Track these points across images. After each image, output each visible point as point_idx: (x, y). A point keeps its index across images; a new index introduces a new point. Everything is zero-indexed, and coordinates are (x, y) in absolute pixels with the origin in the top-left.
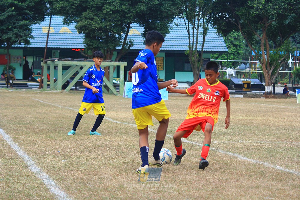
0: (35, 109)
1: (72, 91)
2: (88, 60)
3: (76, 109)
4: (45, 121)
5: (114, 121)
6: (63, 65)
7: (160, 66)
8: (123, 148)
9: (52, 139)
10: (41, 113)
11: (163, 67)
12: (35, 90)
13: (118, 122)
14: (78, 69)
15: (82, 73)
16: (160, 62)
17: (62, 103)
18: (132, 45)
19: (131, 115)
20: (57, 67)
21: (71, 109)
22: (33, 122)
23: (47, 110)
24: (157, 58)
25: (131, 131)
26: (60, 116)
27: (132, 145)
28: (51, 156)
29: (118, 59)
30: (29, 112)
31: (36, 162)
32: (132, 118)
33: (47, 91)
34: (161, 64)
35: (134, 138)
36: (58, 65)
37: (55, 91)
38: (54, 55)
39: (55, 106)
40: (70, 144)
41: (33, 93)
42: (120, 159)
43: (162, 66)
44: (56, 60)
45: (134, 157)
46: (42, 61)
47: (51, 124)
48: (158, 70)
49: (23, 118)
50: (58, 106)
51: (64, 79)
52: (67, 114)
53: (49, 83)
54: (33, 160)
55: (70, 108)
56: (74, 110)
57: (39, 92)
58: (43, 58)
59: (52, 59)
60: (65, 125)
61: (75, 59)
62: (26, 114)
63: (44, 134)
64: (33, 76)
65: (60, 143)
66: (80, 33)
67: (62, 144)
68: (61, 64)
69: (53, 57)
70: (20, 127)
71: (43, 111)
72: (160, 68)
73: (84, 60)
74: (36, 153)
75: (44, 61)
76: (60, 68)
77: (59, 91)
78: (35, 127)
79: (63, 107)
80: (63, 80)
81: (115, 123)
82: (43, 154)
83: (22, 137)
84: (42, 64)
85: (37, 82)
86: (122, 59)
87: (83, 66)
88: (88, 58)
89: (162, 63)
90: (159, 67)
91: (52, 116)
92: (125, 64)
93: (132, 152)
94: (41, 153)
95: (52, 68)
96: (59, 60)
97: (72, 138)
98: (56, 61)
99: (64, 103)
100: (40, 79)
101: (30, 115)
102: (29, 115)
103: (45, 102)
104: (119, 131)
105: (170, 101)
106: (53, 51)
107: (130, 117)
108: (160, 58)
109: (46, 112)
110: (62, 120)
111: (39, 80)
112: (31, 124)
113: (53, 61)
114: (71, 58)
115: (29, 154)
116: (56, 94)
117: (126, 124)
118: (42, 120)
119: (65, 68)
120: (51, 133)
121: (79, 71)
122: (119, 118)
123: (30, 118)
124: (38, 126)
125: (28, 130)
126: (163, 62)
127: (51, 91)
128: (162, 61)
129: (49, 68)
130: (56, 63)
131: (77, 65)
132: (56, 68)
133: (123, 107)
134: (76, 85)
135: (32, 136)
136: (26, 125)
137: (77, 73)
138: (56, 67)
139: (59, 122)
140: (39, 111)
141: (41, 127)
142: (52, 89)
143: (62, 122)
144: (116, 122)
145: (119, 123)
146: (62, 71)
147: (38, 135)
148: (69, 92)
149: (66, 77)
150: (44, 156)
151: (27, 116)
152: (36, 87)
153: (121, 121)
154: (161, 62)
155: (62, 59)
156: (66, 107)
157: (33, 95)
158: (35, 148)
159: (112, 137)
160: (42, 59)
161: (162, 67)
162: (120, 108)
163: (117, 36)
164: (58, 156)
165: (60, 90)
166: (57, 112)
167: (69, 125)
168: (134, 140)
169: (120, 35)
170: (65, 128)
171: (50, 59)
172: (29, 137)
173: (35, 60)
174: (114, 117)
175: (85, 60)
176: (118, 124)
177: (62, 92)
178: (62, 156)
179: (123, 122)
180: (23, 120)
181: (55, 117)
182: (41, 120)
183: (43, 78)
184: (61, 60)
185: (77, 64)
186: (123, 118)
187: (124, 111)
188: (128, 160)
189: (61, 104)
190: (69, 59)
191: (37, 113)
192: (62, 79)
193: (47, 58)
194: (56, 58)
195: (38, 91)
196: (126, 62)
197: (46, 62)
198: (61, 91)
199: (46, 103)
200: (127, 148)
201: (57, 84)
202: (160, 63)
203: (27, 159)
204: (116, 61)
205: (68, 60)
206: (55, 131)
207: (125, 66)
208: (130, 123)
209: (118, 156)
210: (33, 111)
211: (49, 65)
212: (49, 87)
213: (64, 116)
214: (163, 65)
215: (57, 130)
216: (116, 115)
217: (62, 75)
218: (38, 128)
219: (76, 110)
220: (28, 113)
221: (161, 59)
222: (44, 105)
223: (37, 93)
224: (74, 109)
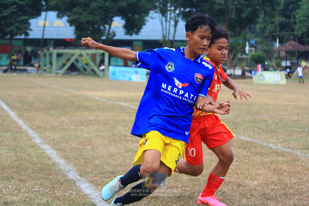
1: (65, 75)
5: (102, 100)
6: (57, 53)
14: (69, 56)
15: (72, 60)
18: (114, 35)
23: (45, 91)
33: (44, 75)
36: (52, 53)
37: (50, 75)
39: (51, 87)
41: (32, 77)
44: (51, 49)
46: (39, 50)
52: (61, 94)
53: (45, 68)
54: (36, 133)
57: (37, 76)
61: (67, 48)
66: (71, 25)
68: (55, 52)
70: (23, 106)
71: (42, 92)
76: (54, 56)
77: (54, 75)
83: (25, 114)
84: (40, 52)
87: (74, 54)
95: (48, 55)
96: (53, 49)
103: (43, 84)
106: (49, 41)
107: (115, 96)
111: (36, 65)
113: (48, 49)
116: (51, 77)
119: (59, 55)
120: (49, 110)
122: (105, 97)
123: (31, 98)
127: (47, 75)
129: (45, 55)
130: (51, 51)
131: (68, 53)
134: (68, 69)
135: (34, 113)
136: (29, 104)
137: (69, 59)
138: (51, 55)
140: (38, 92)
142: (48, 73)
145: (106, 101)
146: (57, 58)
147: (38, 112)
148: (62, 75)
149: (60, 63)
150: (45, 130)
151: (28, 96)
152: (34, 72)
153: (108, 100)
155: (57, 48)
157: (32, 79)
160: (39, 48)
163: (102, 28)
166: (53, 92)
169: (105, 27)
171: (46, 48)
173: (33, 48)
175: (76, 48)
183: (40, 64)
188: (116, 132)
190: (62, 47)
192: (57, 65)
193: (43, 47)
197: (42, 51)
203: (31, 132)
205: (61, 49)
211: (45, 53)
212: (45, 72)
217: (57, 61)
222: (42, 87)
223: (35, 77)
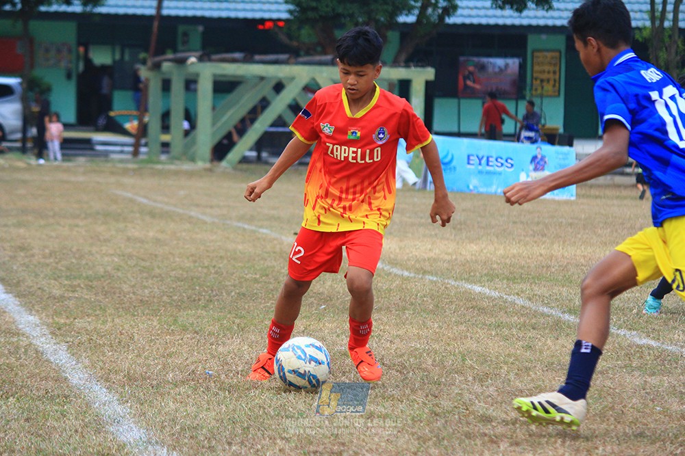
0: (121, 225)
1: (245, 166)
2: (301, 59)
3: (261, 227)
4: (159, 267)
5: (395, 270)
6: (215, 75)
7: (548, 81)
8: (430, 362)
9: (184, 329)
10: (142, 242)
11: (557, 85)
12: (121, 161)
13: (406, 274)
14: (267, 90)
15: (279, 105)
16: (546, 68)
17: (211, 207)
18: (452, 8)
19: (450, 250)
20: (195, 82)
21: (246, 226)
22: (118, 270)
23: (162, 232)
24: (536, 54)
25: (454, 306)
26: (207, 251)
27: (460, 352)
28: (182, 390)
29: (403, 57)
30: (101, 238)
31: (131, 408)
32: (456, 259)
33: (159, 167)
34: (551, 76)
35: (463, 328)
36: (197, 75)
37: (187, 166)
38: (185, 43)
39: (190, 217)
40: (246, 347)
41: (113, 173)
42: (420, 401)
43: (555, 81)
44: (193, 60)
45: (467, 396)
46: (144, 62)
47: (178, 279)
48: (541, 96)
49: (81, 257)
50: (200, 216)
51: (219, 124)
52: (231, 246)
53: (165, 138)
54: (122, 402)
55: (240, 224)
56: (254, 232)
57: (134, 170)
58: (146, 50)
59: (179, 55)
60: (227, 283)
61: (257, 57)
62: (92, 245)
63: (155, 313)
64: (112, 114)
65: (212, 344)
67: (221, 349)
68: (207, 72)
69: (180, 47)
70: (73, 289)
71: (151, 234)
72: (548, 88)
73: (289, 59)
74: (131, 378)
75: (149, 63)
76: (205, 87)
77: (200, 165)
78: (126, 288)
79: (216, 220)
80: (215, 129)
81: (395, 275)
82: (155, 382)
83: (79, 323)
84: (144, 73)
85: (125, 132)
86: (416, 58)
87: (284, 82)
88: (302, 53)
89: (554, 73)
90: (545, 84)
91: (182, 251)
92: (429, 73)
93: (458, 378)
94: (149, 378)
95: (177, 87)
96: (201, 59)
97: (252, 328)
98: (193, 63)
99: (218, 206)
100: (136, 123)
101: (104, 249)
102: (102, 246)
103: (155, 201)
104: (412, 304)
105: (582, 204)
107: (447, 257)
108: (549, 55)
109: (160, 236)
110: (214, 267)
111: (132, 126)
112: (110, 276)
113: (181, 62)
114: (241, 51)
115: (107, 380)
116: (190, 174)
117: (435, 282)
118: (148, 264)
119: (224, 87)
120: (179, 308)
121: (269, 98)
122: (409, 260)
123: (106, 259)
124: (133, 286)
125: (100, 297)
126: (557, 69)
127: (173, 167)
128: (555, 65)
129: (166, 86)
130: (192, 70)
131: (262, 78)
132: (192, 86)
133: (423, 221)
134: (259, 145)
135: (117, 320)
136: (95, 283)
137: (264, 104)
138: (190, 84)
139: (205, 271)
140: (137, 234)
141: (145, 287)
142: (178, 159)
143: (216, 273)
144: (399, 272)
145: (412, 275)
146: (214, 98)
147: (135, 316)
148: (235, 168)
149: (225, 119)
150: (158, 388)
151: (94, 249)
152: (122, 152)
153: (418, 271)
154: (552, 69)
155: (214, 57)
156: (228, 222)
157: (112, 179)
158: (127, 361)
159: (390, 326)
160: (142, 55)
161: (554, 86)
162: (413, 225)
164: (208, 389)
165: (204, 160)
166: (199, 236)
167: (240, 282)
168: (466, 337)
170: (228, 294)
171: (170, 56)
172: (105, 322)
173: (117, 57)
174: (392, 256)
175: (293, 60)
176: (408, 279)
177: (210, 170)
178: (220, 389)
179: (425, 272)
180: (84, 262)
181: (192, 255)
182: (143, 264)
183: (146, 119)
184: (210, 60)
185: (264, 74)
186: (424, 260)
187: (424, 236)
188: (446, 404)
189: (208, 210)
190: (237, 55)
191: (129, 239)
192: (214, 124)
193: (160, 51)
194: (189, 50)
195: (131, 166)
196: (432, 66)
197: (157, 66)
198: (208, 165)
199: (159, 205)
200: (442, 361)
201: (194, 142)
202: (549, 72)
203: (102, 397)
204: (395, 63)
205: (234, 61)
206: (193, 302)
207: (428, 83)
208: (449, 278)
209: (413, 391)
210: (113, 233)
211: (167, 76)
212: (168, 152)
213: (222, 253)
214: (557, 77)
215: (199, 300)
216: (398, 251)
217: (214, 108)
218: (134, 293)
219: (262, 230)
220: (99, 240)
221: (552, 58)
222: (152, 214)
223: (125, 172)
224: (254, 228)
